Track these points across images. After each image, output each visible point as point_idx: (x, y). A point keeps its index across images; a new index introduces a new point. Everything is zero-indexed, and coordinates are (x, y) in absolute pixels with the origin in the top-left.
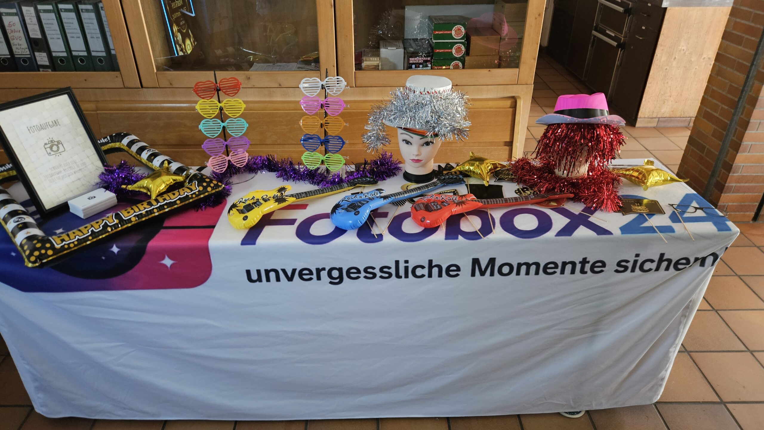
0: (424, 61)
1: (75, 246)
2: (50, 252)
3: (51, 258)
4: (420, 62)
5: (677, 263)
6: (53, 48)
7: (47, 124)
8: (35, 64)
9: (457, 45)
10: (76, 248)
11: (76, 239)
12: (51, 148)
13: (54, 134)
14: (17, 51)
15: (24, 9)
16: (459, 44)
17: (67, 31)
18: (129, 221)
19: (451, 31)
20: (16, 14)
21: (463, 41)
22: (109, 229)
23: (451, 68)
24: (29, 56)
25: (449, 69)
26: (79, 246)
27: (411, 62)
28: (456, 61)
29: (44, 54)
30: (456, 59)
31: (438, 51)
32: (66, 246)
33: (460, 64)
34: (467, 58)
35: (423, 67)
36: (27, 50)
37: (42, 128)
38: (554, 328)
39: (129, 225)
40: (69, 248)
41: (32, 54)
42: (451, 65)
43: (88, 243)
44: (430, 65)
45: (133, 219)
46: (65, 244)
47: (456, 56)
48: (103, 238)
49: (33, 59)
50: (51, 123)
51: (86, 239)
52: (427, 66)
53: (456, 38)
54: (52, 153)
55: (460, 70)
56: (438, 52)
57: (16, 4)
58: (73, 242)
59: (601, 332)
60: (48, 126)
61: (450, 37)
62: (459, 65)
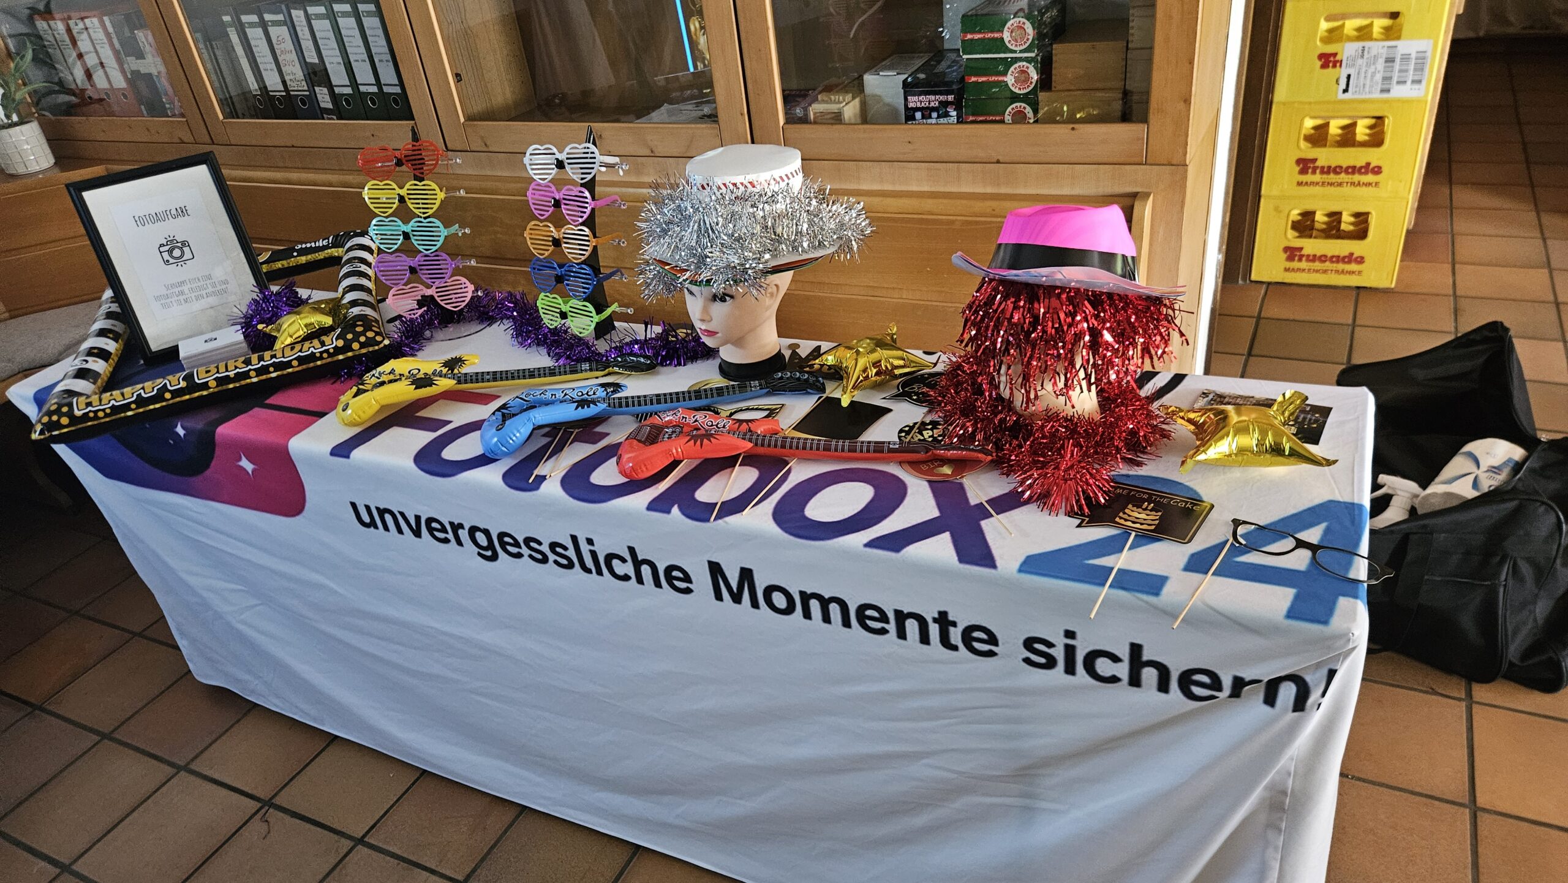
0: (940, 102)
1: (106, 415)
2: (65, 421)
3: (65, 430)
4: (932, 104)
5: (1186, 680)
6: (335, 81)
7: (168, 213)
8: (317, 108)
9: (1016, 65)
10: (107, 419)
11: (110, 405)
12: (170, 252)
13: (178, 229)
14: (292, 84)
15: (294, 13)
16: (1021, 64)
17: (349, 50)
18: (205, 386)
19: (1002, 32)
20: (284, 23)
21: (1033, 55)
22: (168, 395)
23: (1006, 121)
24: (308, 93)
25: (1002, 122)
26: (114, 417)
27: (911, 105)
28: (1018, 104)
29: (325, 90)
30: (1015, 98)
31: (973, 79)
32: (91, 415)
33: (1029, 111)
34: (1042, 96)
35: (939, 117)
36: (304, 83)
37: (157, 218)
38: (925, 761)
39: (205, 393)
40: (96, 417)
41: (311, 89)
42: (1007, 112)
43: (130, 413)
44: (954, 113)
45: (213, 384)
46: (90, 411)
47: (1017, 91)
48: (155, 409)
49: (312, 98)
50: (174, 212)
51: (126, 407)
52: (946, 115)
53: (1013, 48)
54: (171, 261)
55: (1029, 126)
56: (976, 83)
57: (283, 7)
58: (104, 410)
59: (1044, 805)
60: (170, 216)
61: (1000, 45)
62: (1026, 112)
